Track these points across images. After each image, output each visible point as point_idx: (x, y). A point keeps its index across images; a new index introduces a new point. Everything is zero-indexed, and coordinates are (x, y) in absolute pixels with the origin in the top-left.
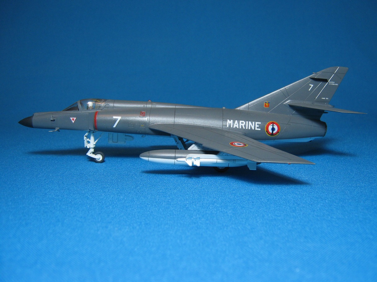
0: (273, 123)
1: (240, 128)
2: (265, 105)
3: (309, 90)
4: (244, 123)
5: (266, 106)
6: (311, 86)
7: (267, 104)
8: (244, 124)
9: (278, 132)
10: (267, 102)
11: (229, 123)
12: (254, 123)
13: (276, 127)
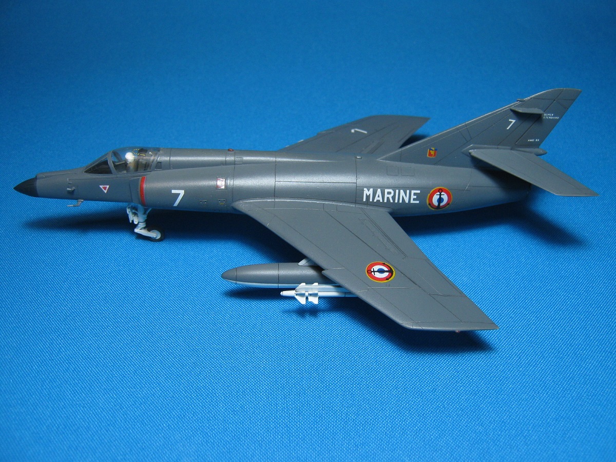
0: (440, 191)
2: (430, 153)
3: (508, 129)
4: (392, 192)
5: (430, 154)
6: (512, 122)
7: (432, 153)
8: (392, 194)
9: (448, 204)
10: (433, 149)
11: (366, 194)
12: (408, 191)
13: (445, 197)
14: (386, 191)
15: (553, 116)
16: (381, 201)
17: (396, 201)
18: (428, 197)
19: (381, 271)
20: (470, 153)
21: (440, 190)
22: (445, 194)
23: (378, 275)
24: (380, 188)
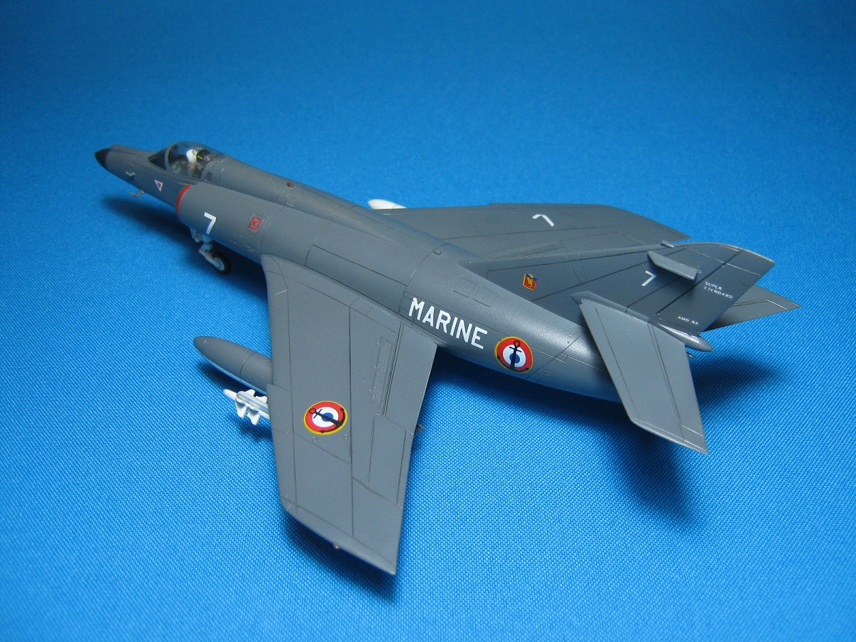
1: (437, 327)
2: (526, 281)
3: (644, 285)
4: (449, 318)
5: (527, 283)
6: (650, 276)
7: (530, 282)
8: (448, 321)
9: (525, 367)
10: (532, 277)
11: (415, 307)
12: (470, 326)
13: (522, 355)
14: (442, 313)
15: (722, 292)
16: (432, 325)
17: (452, 334)
19: (327, 417)
21: (515, 343)
22: (523, 352)
24: (433, 304)
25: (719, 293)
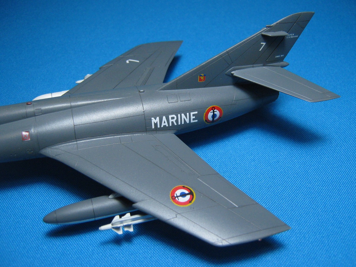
2: (200, 78)
3: (260, 50)
4: (175, 117)
5: (200, 80)
6: (263, 44)
7: (202, 78)
8: (175, 119)
9: (220, 117)
10: (203, 75)
11: (154, 122)
12: (188, 114)
13: (217, 113)
14: (170, 117)
15: (294, 36)
16: (167, 126)
17: (179, 124)
18: (204, 115)
19: (183, 195)
20: (232, 74)
21: (213, 108)
22: (217, 111)
23: (182, 200)
24: (164, 115)
25: (293, 37)
